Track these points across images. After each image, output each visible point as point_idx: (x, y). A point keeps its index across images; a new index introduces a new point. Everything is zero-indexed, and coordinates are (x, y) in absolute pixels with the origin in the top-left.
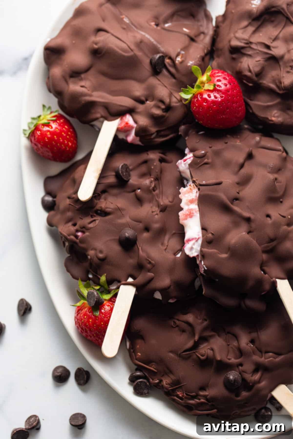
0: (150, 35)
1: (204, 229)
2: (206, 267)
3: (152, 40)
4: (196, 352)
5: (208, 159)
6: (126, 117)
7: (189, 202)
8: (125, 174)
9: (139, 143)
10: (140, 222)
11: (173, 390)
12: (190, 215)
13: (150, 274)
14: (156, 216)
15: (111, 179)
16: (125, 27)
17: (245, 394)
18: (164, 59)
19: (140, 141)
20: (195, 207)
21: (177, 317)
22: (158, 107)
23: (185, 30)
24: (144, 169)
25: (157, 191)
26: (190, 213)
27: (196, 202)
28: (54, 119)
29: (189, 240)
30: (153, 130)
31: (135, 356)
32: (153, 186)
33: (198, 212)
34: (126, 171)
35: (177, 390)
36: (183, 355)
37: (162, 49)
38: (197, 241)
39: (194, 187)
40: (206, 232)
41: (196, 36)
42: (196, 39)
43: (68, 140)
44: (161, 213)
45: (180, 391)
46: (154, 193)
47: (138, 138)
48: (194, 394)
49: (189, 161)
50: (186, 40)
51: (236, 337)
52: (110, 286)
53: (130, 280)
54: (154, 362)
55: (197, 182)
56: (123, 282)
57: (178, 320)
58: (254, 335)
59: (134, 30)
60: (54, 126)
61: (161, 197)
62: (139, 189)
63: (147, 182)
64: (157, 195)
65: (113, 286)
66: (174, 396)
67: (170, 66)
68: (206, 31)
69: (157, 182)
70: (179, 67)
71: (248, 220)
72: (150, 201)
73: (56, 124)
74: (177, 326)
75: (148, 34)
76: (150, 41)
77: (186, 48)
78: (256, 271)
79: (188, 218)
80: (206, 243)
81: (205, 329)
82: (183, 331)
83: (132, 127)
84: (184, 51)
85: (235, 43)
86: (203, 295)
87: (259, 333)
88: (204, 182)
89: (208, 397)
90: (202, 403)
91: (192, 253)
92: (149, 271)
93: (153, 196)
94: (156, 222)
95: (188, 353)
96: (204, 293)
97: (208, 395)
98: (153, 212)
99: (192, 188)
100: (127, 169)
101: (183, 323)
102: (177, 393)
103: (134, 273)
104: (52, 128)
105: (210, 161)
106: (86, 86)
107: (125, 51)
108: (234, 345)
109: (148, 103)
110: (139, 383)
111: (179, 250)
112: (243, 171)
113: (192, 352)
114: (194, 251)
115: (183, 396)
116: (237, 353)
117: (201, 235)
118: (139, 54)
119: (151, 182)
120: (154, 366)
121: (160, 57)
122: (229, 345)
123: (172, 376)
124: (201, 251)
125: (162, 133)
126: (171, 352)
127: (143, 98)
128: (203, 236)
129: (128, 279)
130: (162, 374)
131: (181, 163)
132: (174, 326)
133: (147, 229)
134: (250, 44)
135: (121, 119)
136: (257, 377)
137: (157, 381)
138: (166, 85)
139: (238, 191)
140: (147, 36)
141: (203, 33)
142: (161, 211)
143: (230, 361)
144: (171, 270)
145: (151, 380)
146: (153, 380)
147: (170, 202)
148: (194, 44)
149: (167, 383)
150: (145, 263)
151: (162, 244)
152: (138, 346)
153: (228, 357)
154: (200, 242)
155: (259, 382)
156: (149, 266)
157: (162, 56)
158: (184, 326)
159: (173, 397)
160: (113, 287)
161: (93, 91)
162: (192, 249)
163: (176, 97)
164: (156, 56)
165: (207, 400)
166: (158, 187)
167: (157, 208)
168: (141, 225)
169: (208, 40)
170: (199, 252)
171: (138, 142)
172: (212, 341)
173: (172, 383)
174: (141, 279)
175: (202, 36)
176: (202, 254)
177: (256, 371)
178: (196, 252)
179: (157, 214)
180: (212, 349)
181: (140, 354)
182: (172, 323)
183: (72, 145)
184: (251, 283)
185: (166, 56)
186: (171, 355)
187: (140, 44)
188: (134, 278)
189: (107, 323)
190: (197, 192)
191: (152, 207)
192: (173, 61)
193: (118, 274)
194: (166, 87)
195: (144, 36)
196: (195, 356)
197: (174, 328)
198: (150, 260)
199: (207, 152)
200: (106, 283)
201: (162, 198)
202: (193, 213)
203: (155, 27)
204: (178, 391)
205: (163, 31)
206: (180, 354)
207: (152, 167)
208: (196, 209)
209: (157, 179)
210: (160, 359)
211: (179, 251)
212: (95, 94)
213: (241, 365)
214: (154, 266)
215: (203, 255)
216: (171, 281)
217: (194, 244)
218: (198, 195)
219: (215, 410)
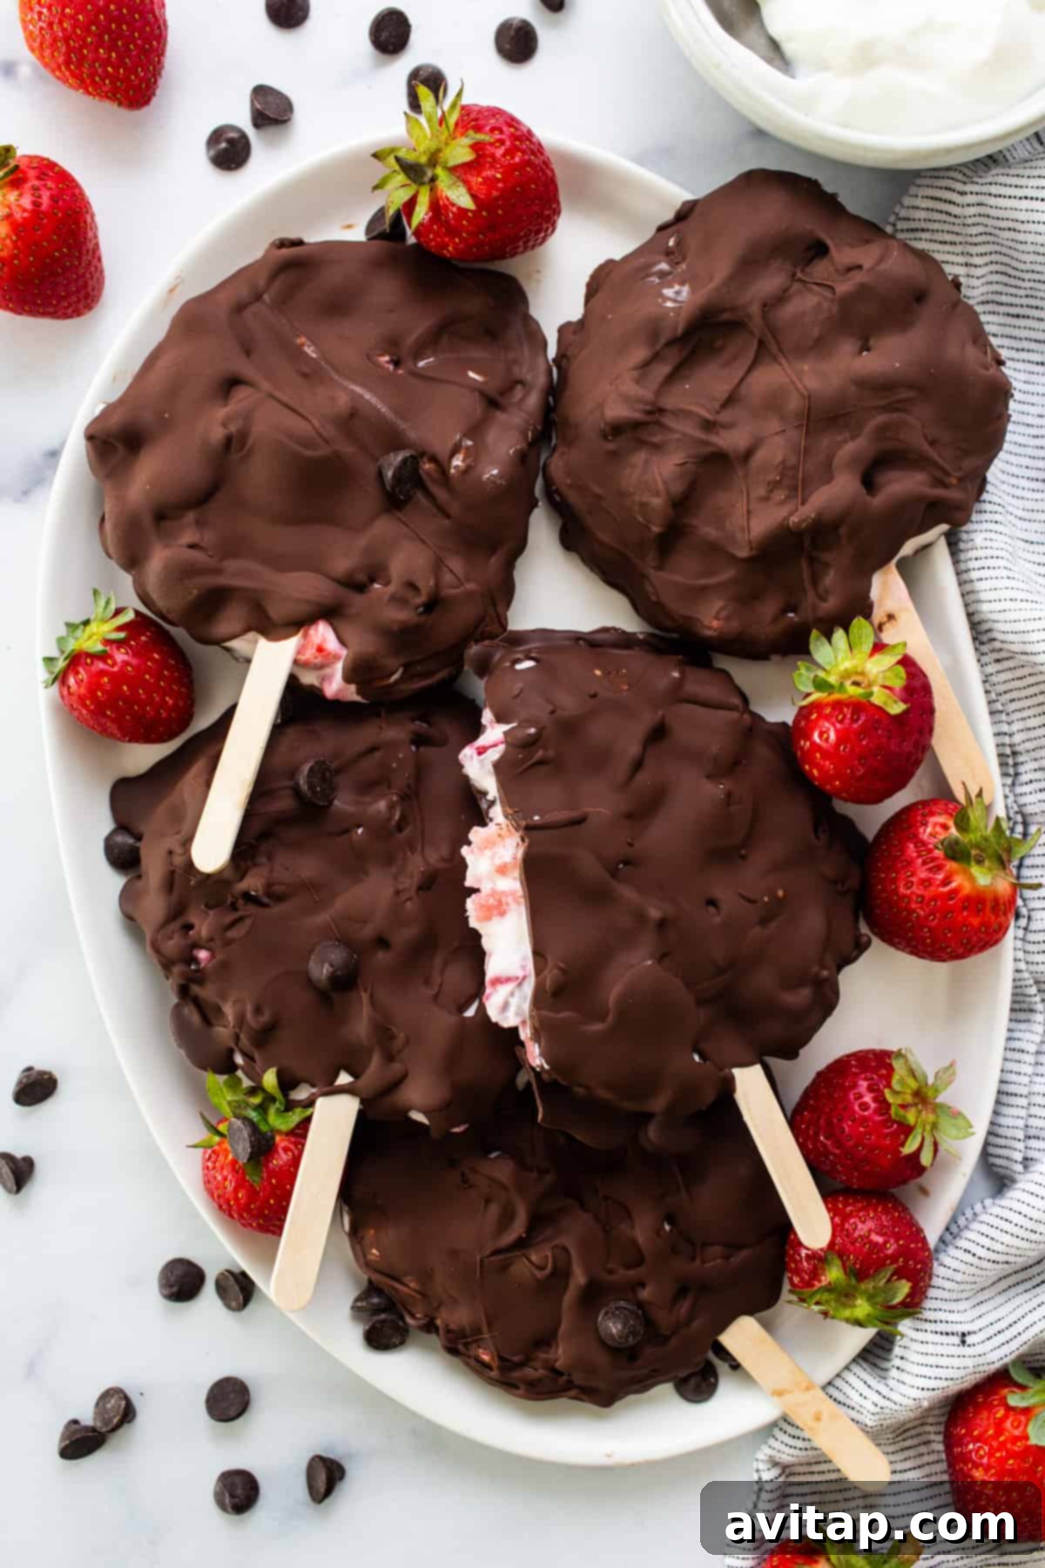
0: (376, 394)
1: (539, 953)
2: (548, 1062)
3: (384, 409)
5: (545, 748)
6: (316, 630)
7: (497, 871)
8: (318, 789)
9: (358, 698)
10: (366, 922)
11: (467, 1345)
12: (497, 908)
13: (397, 1070)
14: (408, 905)
15: (284, 803)
16: (306, 370)
18: (418, 463)
19: (359, 692)
20: (512, 884)
21: (470, 1164)
22: (404, 602)
23: (471, 374)
25: (407, 832)
26: (500, 903)
27: (517, 873)
28: (122, 635)
29: (498, 981)
30: (392, 661)
32: (397, 816)
33: (522, 901)
34: (324, 779)
36: (490, 1261)
37: (412, 435)
38: (520, 985)
39: (509, 831)
40: (543, 961)
41: (502, 394)
42: (502, 400)
43: (164, 693)
44: (421, 894)
46: (400, 836)
47: (353, 688)
49: (494, 755)
50: (475, 406)
51: (627, 1208)
52: (290, 1093)
53: (344, 1079)
57: (474, 1172)
59: (331, 379)
60: (121, 656)
61: (419, 848)
62: (360, 825)
63: (380, 806)
64: (409, 842)
65: (299, 1093)
66: (470, 1357)
67: (434, 481)
68: (529, 378)
69: (406, 805)
70: (459, 483)
71: (661, 925)
72: (391, 861)
73: (127, 653)
74: (472, 1186)
75: (370, 390)
76: (378, 411)
77: (476, 430)
79: (493, 915)
82: (488, 1200)
83: (336, 657)
84: (470, 439)
85: (617, 411)
86: (538, 1123)
88: (536, 818)
89: (557, 1364)
91: (506, 1018)
92: (393, 1058)
93: (398, 845)
94: (407, 923)
95: (502, 1257)
96: (540, 1117)
97: (557, 1359)
98: (398, 892)
99: (504, 832)
100: (323, 774)
102: (476, 1351)
103: (354, 1059)
104: (115, 664)
105: (551, 753)
106: (203, 544)
107: (308, 444)
108: (623, 1232)
109: (377, 589)
110: (379, 1324)
111: (472, 997)
112: (643, 778)
114: (512, 1012)
117: (530, 969)
118: (348, 449)
119: (391, 807)
121: (405, 461)
122: (608, 1231)
124: (533, 1016)
125: (419, 668)
127: (361, 577)
128: (536, 971)
129: (336, 1076)
131: (471, 757)
132: (464, 1186)
133: (383, 943)
134: (657, 415)
135: (306, 636)
136: (682, 1310)
137: (424, 1321)
138: (423, 537)
139: (629, 840)
140: (368, 396)
141: (521, 382)
142: (420, 890)
143: (612, 1278)
145: (409, 1318)
146: (413, 1316)
147: (443, 860)
148: (501, 416)
151: (427, 980)
154: (529, 988)
155: (687, 1322)
157: (412, 456)
158: (490, 1187)
161: (223, 558)
162: (505, 1007)
163: (451, 571)
164: (395, 459)
165: (555, 1370)
166: (410, 818)
167: (410, 881)
168: (367, 932)
169: (533, 400)
170: (527, 1015)
171: (351, 694)
172: (566, 1222)
174: (372, 1078)
175: (519, 392)
176: (536, 1026)
177: (680, 1295)
178: (518, 1014)
179: (409, 899)
181: (377, 1253)
182: (459, 1179)
183: (175, 704)
185: (422, 454)
187: (351, 421)
188: (354, 1074)
190: (518, 845)
191: (395, 878)
192: (443, 468)
194: (424, 542)
195: (361, 396)
197: (465, 1189)
198: (393, 1029)
199: (543, 728)
200: (278, 1087)
201: (423, 851)
202: (507, 904)
203: (391, 367)
204: (480, 1347)
205: (414, 381)
206: (481, 1260)
207: (394, 765)
208: (515, 891)
209: (407, 797)
211: (472, 1000)
212: (232, 565)
213: (641, 1283)
215: (538, 1028)
217: (512, 994)
218: (520, 852)
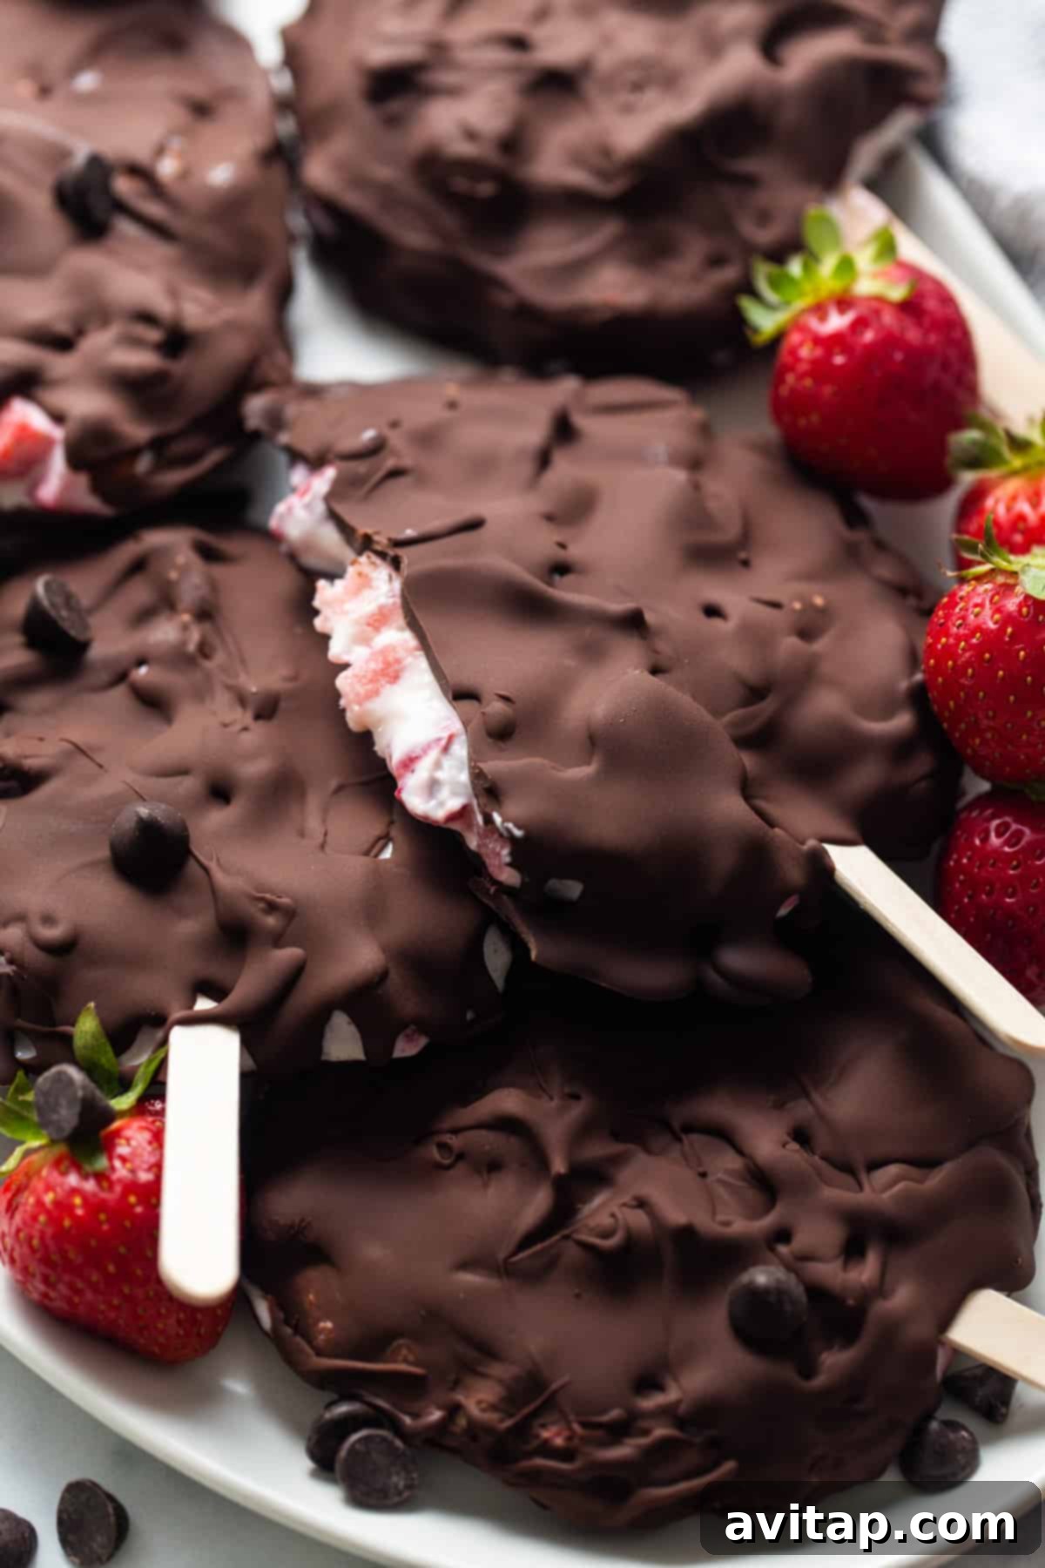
1: (460, 695)
2: (519, 827)
4: (573, 1232)
5: (399, 457)
7: (369, 625)
8: (65, 614)
9: (94, 502)
10: (182, 771)
11: (523, 1430)
12: (390, 672)
13: (287, 955)
14: (247, 738)
15: (16, 657)
17: (834, 1361)
18: (107, 181)
19: (97, 488)
20: (398, 637)
21: (447, 1124)
22: (135, 342)
24: (139, 593)
25: (217, 660)
26: (386, 665)
27: (399, 619)
29: (409, 762)
30: (138, 432)
31: (310, 1342)
32: (195, 640)
33: (419, 651)
34: (70, 606)
35: (536, 1423)
36: (521, 1260)
38: (446, 749)
39: (373, 563)
40: (475, 703)
41: (212, 97)
42: (213, 109)
44: (260, 723)
45: (553, 1423)
46: (208, 664)
47: (84, 479)
48: (615, 1414)
49: (322, 487)
50: (178, 113)
51: (725, 1136)
52: (124, 1057)
53: (204, 1004)
54: (401, 1335)
55: (381, 540)
56: (177, 1014)
57: (456, 1131)
58: (801, 1110)
61: (242, 672)
62: (141, 662)
63: (164, 632)
64: (224, 669)
65: (139, 1054)
66: (530, 1455)
67: (140, 197)
69: (207, 626)
70: (178, 191)
71: (634, 623)
72: (201, 694)
74: (460, 1157)
78: (729, 807)
79: (382, 686)
80: (490, 740)
81: (584, 1131)
82: (493, 1166)
83: (49, 443)
86: (534, 965)
87: (816, 1096)
88: (409, 531)
89: (683, 1409)
90: (664, 1445)
91: (441, 805)
92: (278, 940)
93: (208, 677)
94: (251, 756)
95: (538, 1247)
96: (533, 955)
97: (678, 1402)
98: (225, 725)
99: (365, 569)
100: (67, 600)
101: (484, 1133)
102: (537, 1436)
103: (216, 971)
105: (405, 461)
108: (727, 1172)
109: (90, 341)
110: (358, 1446)
111: (379, 838)
112: (557, 477)
113: (556, 1238)
114: (444, 793)
115: (569, 1439)
116: (751, 1194)
117: (457, 726)
119: (185, 628)
120: (404, 1352)
122: (703, 1175)
123: (497, 1370)
124: (477, 775)
125: (178, 448)
126: (464, 1266)
127: (65, 329)
128: (465, 724)
129: (193, 1002)
130: (452, 1377)
131: (290, 510)
132: (447, 1162)
133: (220, 791)
136: (866, 1272)
137: (436, 1415)
138: (142, 263)
139: (558, 541)
142: (258, 717)
143: (732, 1229)
144: (371, 911)
145: (407, 1420)
146: (415, 1416)
147: (285, 679)
149: (484, 1405)
150: (255, 911)
151: (302, 834)
152: (311, 1297)
153: (720, 1217)
154: (460, 750)
155: (880, 1289)
156: (271, 921)
158: (488, 1141)
159: (526, 1464)
160: (139, 1060)
162: (433, 786)
163: (196, 300)
165: (681, 1422)
166: (216, 642)
167: (239, 710)
168: (188, 785)
170: (470, 790)
171: (84, 497)
172: (625, 1175)
173: (502, 1400)
174: (250, 983)
176: (487, 785)
177: (853, 1250)
178: (454, 794)
179: (245, 729)
180: (641, 1203)
181: (329, 1325)
182: (435, 1154)
184: (723, 861)
186: (469, 1278)
188: (217, 993)
189: (151, 1193)
190: (390, 577)
191: (214, 712)
192: (146, 176)
193: (146, 988)
196: (572, 1253)
197: (448, 1167)
198: (268, 896)
199: (387, 438)
200: (104, 1040)
201: (248, 674)
202: (397, 662)
204: (543, 1426)
206: (506, 1260)
207: (174, 575)
208: (406, 641)
209: (205, 614)
210: (423, 1313)
211: (381, 843)
213: (783, 1235)
214: (290, 914)
215: (488, 790)
216: (384, 949)
217: (438, 765)
218: (397, 585)
219: (729, 1466)
